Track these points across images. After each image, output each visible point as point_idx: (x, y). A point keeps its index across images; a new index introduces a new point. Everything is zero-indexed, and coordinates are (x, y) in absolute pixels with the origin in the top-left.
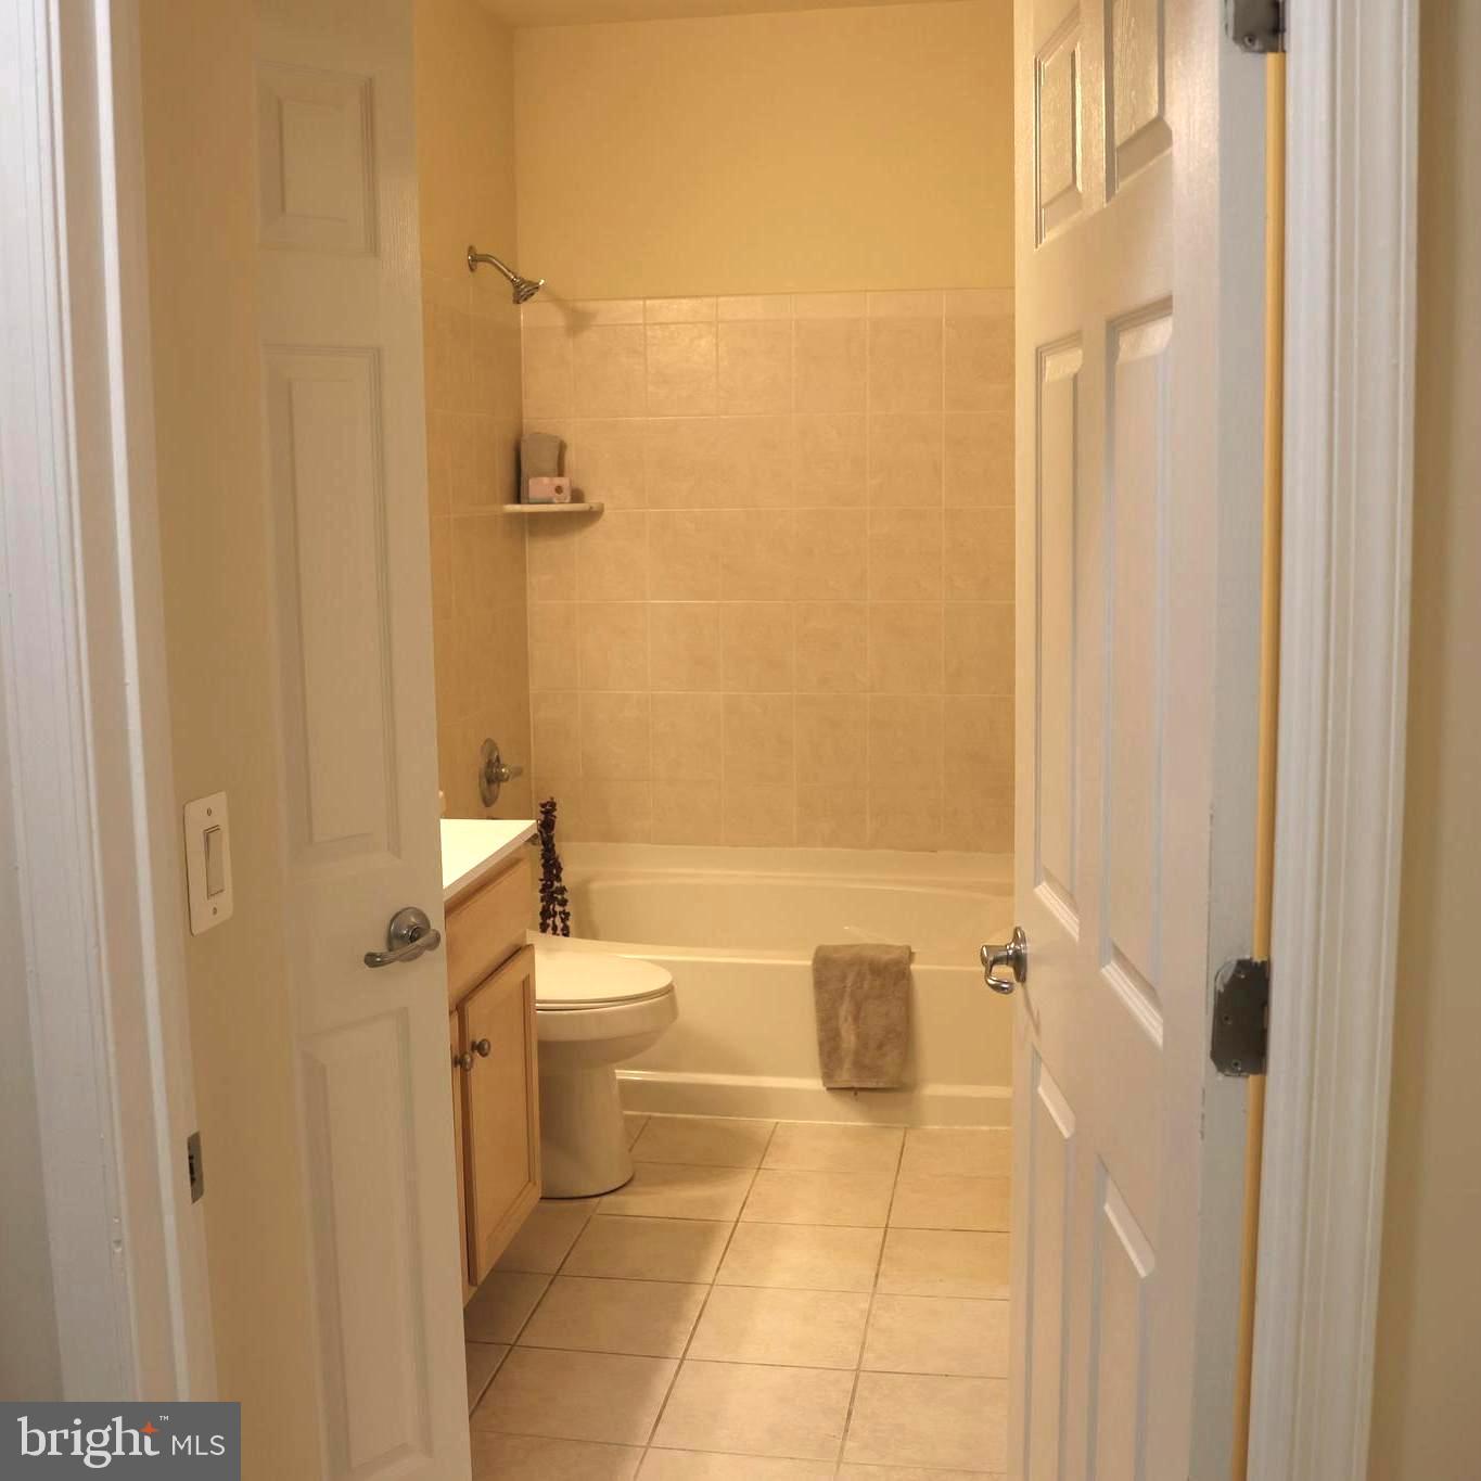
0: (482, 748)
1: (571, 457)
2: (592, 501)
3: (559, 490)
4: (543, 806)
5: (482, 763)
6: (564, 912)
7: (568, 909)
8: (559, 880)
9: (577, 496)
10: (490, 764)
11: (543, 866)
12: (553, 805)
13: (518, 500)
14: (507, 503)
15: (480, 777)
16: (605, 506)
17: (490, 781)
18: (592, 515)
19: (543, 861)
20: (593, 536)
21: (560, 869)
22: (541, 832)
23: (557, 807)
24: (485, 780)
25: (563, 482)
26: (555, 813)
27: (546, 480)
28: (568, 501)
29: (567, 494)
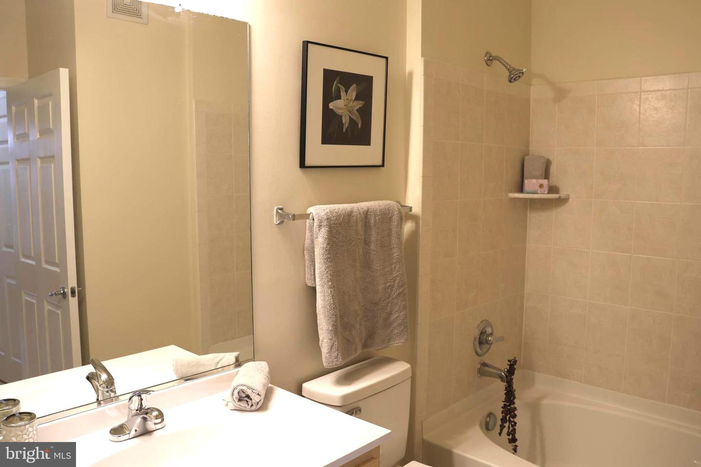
0: (478, 326)
1: (553, 169)
2: (563, 194)
3: (541, 186)
4: (509, 361)
5: (476, 333)
6: (514, 422)
7: (516, 420)
8: (514, 403)
9: (553, 189)
10: (483, 333)
11: (505, 394)
12: (515, 362)
13: (521, 190)
14: (511, 192)
15: (475, 340)
16: (570, 196)
17: (480, 343)
18: (562, 201)
19: (505, 392)
20: (562, 214)
21: (514, 398)
22: (506, 376)
23: (517, 363)
24: (477, 343)
25: (545, 182)
26: (515, 367)
27: (534, 181)
28: (546, 193)
29: (546, 189)
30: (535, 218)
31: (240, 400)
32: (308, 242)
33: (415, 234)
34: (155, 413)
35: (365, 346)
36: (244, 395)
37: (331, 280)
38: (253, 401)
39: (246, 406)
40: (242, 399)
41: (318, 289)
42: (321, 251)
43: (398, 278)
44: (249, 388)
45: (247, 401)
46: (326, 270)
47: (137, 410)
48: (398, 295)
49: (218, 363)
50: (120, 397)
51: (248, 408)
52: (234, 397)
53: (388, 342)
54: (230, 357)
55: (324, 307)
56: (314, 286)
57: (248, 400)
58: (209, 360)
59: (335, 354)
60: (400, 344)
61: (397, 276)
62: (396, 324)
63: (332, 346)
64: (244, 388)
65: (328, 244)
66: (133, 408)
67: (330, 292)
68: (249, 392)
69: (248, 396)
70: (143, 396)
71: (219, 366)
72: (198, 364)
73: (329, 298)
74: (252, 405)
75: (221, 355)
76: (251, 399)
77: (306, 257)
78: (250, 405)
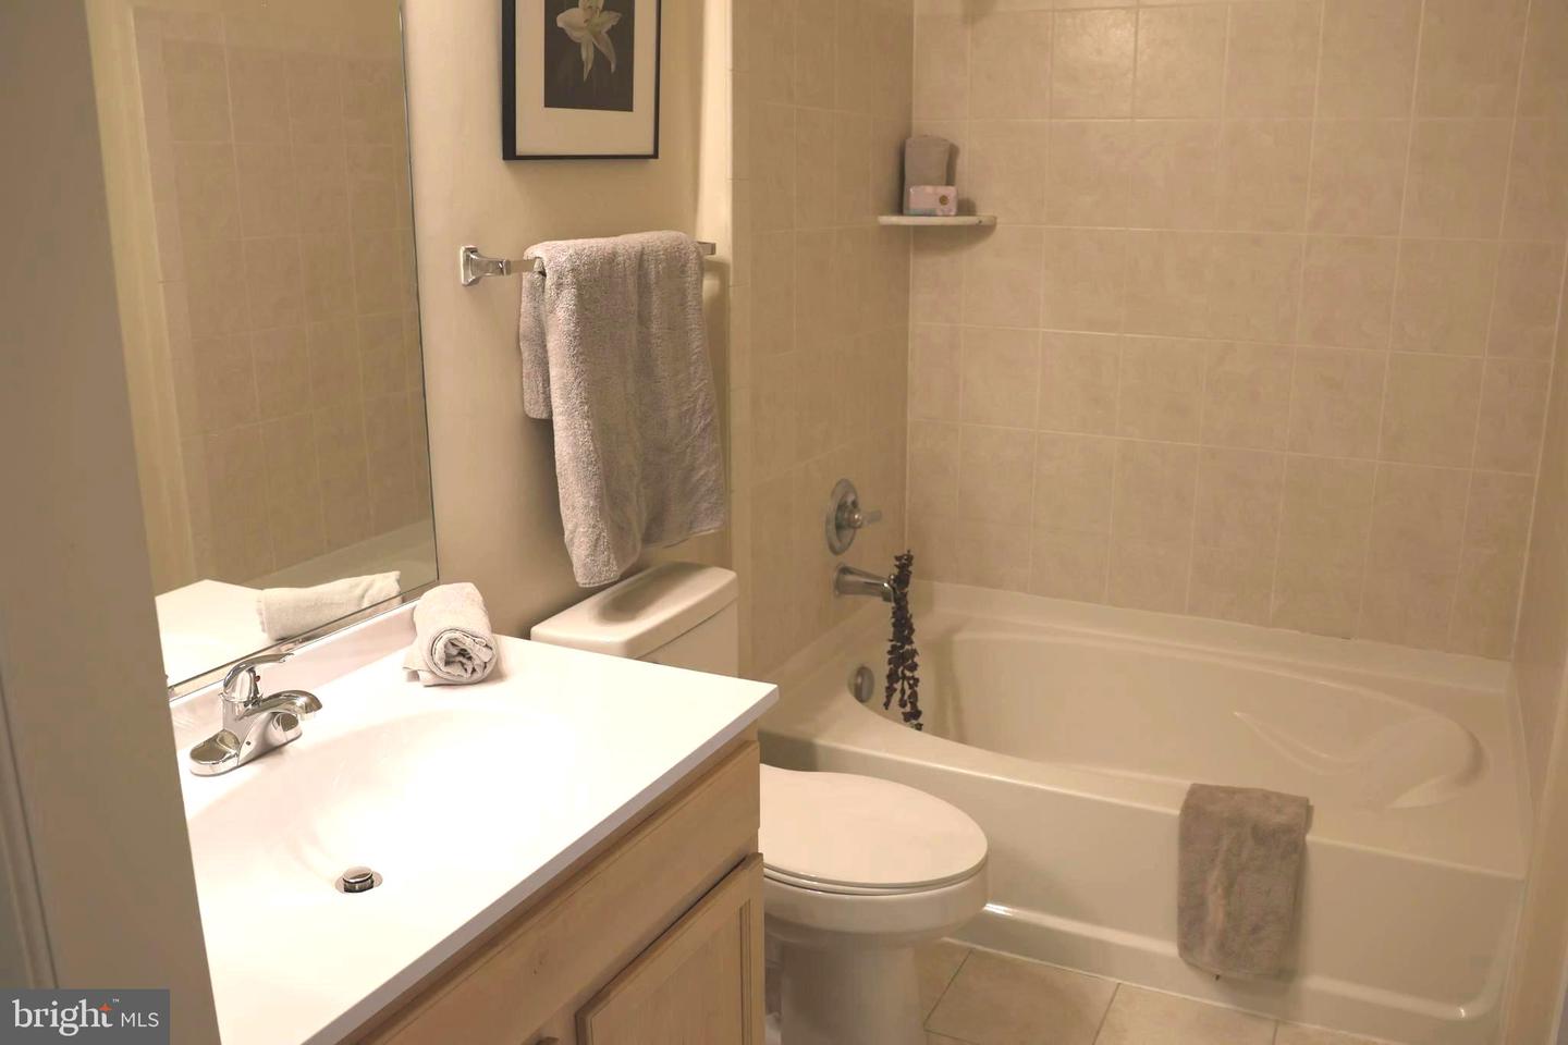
0: (833, 493)
1: (963, 164)
2: (984, 214)
3: (943, 200)
4: (898, 558)
5: (831, 506)
6: (913, 678)
7: (917, 674)
8: (911, 642)
9: (965, 207)
10: (841, 507)
11: (894, 625)
12: (910, 558)
13: (900, 207)
14: (882, 214)
15: (828, 522)
16: (998, 221)
17: (839, 527)
18: (983, 231)
19: (893, 620)
20: (982, 256)
21: (912, 631)
22: (894, 589)
23: (914, 561)
24: (832, 526)
25: (950, 191)
26: (910, 569)
27: (929, 189)
28: (953, 213)
29: (952, 206)
30: (925, 267)
31: (447, 663)
32: (526, 322)
33: (720, 303)
34: (301, 701)
35: (648, 539)
36: (454, 652)
37: (586, 401)
38: (477, 662)
39: (463, 673)
40: (452, 659)
41: (559, 422)
42: (565, 341)
43: (702, 395)
44: (466, 634)
45: (463, 664)
46: (576, 378)
47: (246, 704)
48: (704, 430)
49: (363, 597)
50: (176, 689)
51: (466, 676)
52: (436, 657)
53: (690, 528)
54: (385, 583)
55: (576, 458)
56: (544, 416)
57: (464, 661)
58: (339, 592)
59: (603, 558)
60: (712, 531)
61: (700, 390)
62: (703, 489)
63: (597, 539)
64: (457, 635)
65: (577, 324)
66: (236, 701)
67: (586, 427)
68: (468, 643)
69: (463, 653)
70: (260, 669)
71: (365, 605)
72: (317, 606)
73: (585, 440)
74: (474, 670)
75: (365, 580)
76: (470, 658)
77: (525, 355)
78: (470, 670)
